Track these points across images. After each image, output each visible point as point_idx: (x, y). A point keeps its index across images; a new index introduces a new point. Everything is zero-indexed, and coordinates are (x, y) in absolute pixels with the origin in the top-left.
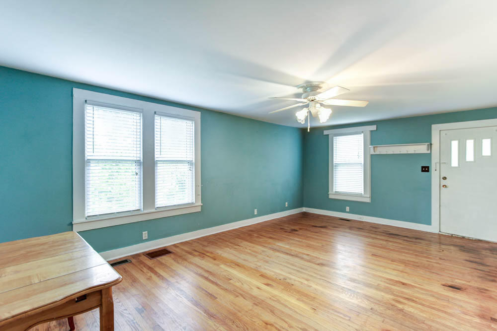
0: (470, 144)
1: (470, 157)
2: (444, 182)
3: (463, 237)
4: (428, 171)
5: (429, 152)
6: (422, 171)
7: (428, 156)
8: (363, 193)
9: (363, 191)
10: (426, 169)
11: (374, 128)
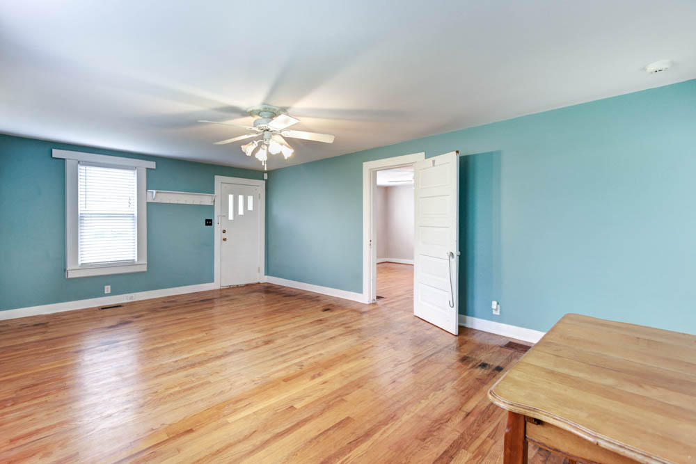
0: (241, 198)
1: (241, 212)
2: (224, 236)
3: (238, 286)
4: (211, 224)
5: (212, 204)
6: (207, 224)
7: (212, 208)
8: (136, 260)
9: (136, 255)
10: (209, 222)
11: (152, 165)
